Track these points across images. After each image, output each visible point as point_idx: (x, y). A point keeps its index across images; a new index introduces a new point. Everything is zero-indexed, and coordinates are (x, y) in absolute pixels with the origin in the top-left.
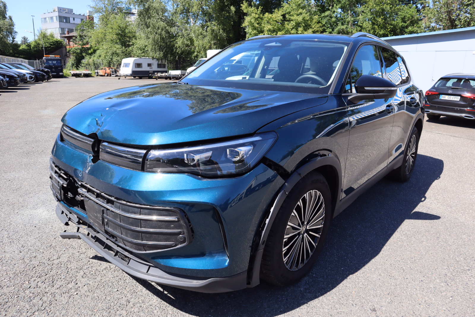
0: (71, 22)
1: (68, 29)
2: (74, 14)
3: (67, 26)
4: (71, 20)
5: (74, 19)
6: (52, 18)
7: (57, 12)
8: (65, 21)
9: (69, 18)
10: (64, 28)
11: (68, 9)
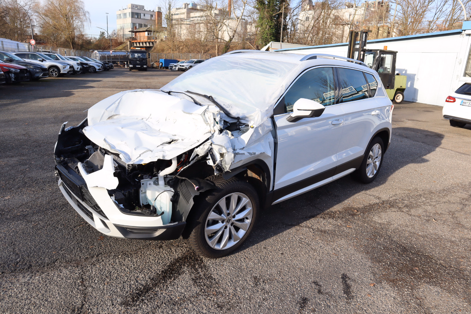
0: (141, 18)
1: (139, 24)
2: (145, 10)
3: (138, 21)
4: (142, 15)
5: (144, 15)
6: (125, 14)
7: (130, 9)
8: (136, 17)
9: (140, 14)
10: (135, 23)
11: (140, 6)
